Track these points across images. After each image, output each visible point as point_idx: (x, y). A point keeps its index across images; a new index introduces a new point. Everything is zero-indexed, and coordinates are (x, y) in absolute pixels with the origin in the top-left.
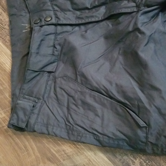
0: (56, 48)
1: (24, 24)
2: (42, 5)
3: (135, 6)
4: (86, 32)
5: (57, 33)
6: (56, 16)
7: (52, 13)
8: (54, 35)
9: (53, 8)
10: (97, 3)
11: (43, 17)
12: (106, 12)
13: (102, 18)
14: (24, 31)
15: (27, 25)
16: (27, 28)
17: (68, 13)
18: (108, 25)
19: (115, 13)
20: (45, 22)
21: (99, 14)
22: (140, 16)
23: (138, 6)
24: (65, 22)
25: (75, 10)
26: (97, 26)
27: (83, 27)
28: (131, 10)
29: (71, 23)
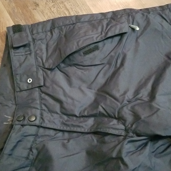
0: (33, 152)
1: (6, 115)
2: (30, 101)
3: (124, 129)
4: (69, 141)
5: (37, 135)
6: (42, 117)
7: (38, 112)
8: (34, 136)
9: (41, 107)
10: (86, 114)
11: (28, 114)
12: (93, 125)
13: (88, 130)
14: (5, 123)
15: (10, 117)
16: (9, 120)
17: (55, 115)
18: (93, 140)
19: (102, 130)
20: (27, 122)
21: (86, 125)
22: (126, 144)
23: (126, 130)
24: (49, 126)
25: (63, 114)
26: (81, 137)
27: (66, 134)
28: (119, 132)
29: (55, 127)
